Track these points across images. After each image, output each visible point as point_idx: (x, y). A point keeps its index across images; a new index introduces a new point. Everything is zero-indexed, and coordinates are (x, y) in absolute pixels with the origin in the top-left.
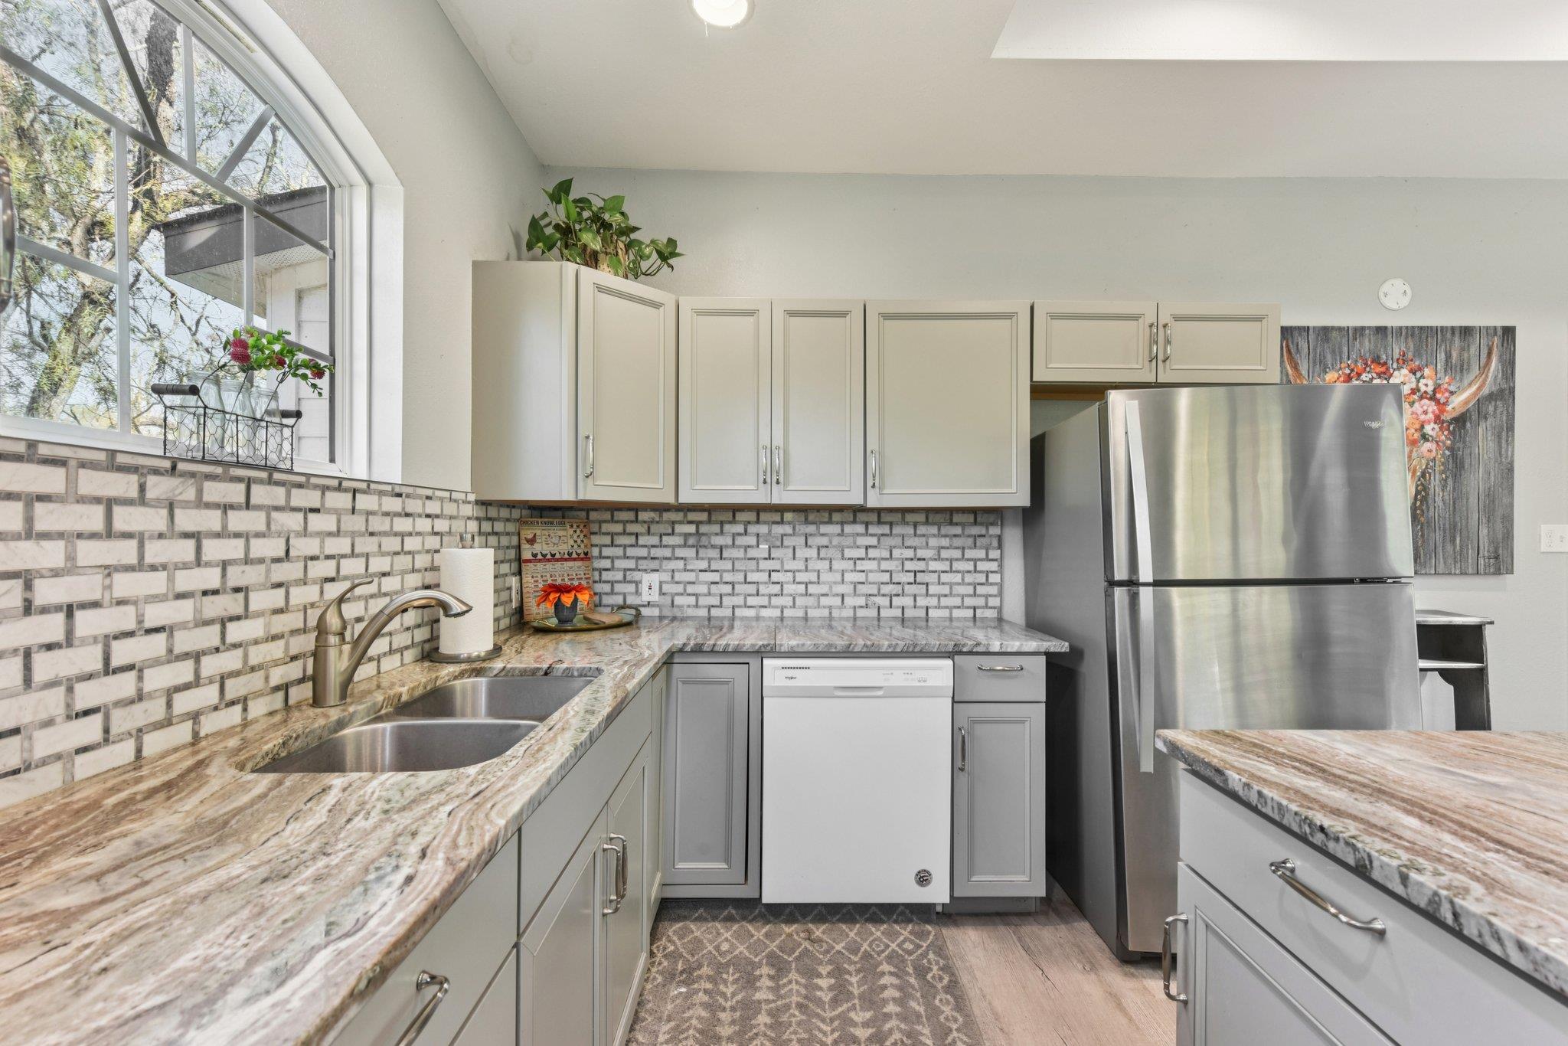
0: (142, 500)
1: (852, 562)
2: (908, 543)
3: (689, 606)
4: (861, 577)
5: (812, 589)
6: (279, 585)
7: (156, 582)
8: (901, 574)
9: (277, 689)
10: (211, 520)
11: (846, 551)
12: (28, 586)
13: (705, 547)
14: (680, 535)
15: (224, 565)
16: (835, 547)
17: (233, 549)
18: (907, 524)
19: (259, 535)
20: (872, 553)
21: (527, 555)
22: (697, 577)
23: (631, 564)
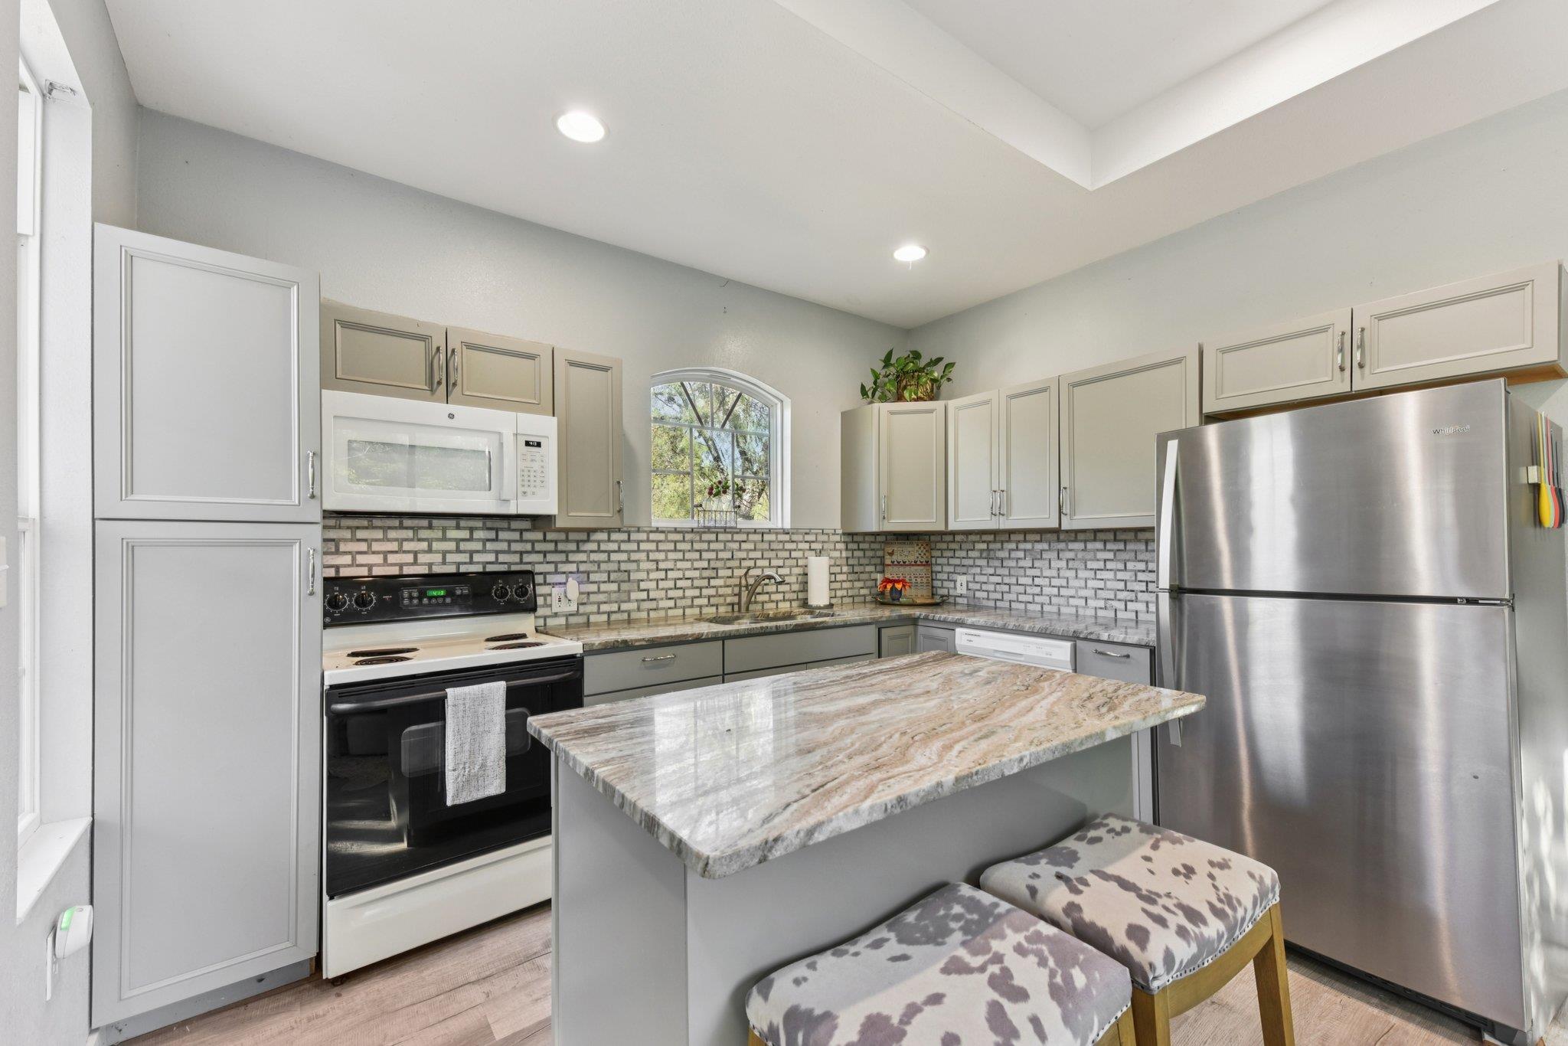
0: (684, 541)
1: (1093, 572)
2: (1140, 557)
3: (983, 599)
4: (1101, 584)
5: (1063, 592)
6: (730, 568)
7: (688, 565)
8: (1135, 584)
9: (729, 604)
10: (705, 546)
11: (1089, 563)
12: (657, 564)
13: (992, 558)
14: (978, 550)
15: (709, 560)
16: (1080, 559)
17: (712, 555)
18: (1139, 541)
19: (721, 550)
20: (1109, 565)
21: (888, 561)
22: (988, 579)
23: (951, 569)
